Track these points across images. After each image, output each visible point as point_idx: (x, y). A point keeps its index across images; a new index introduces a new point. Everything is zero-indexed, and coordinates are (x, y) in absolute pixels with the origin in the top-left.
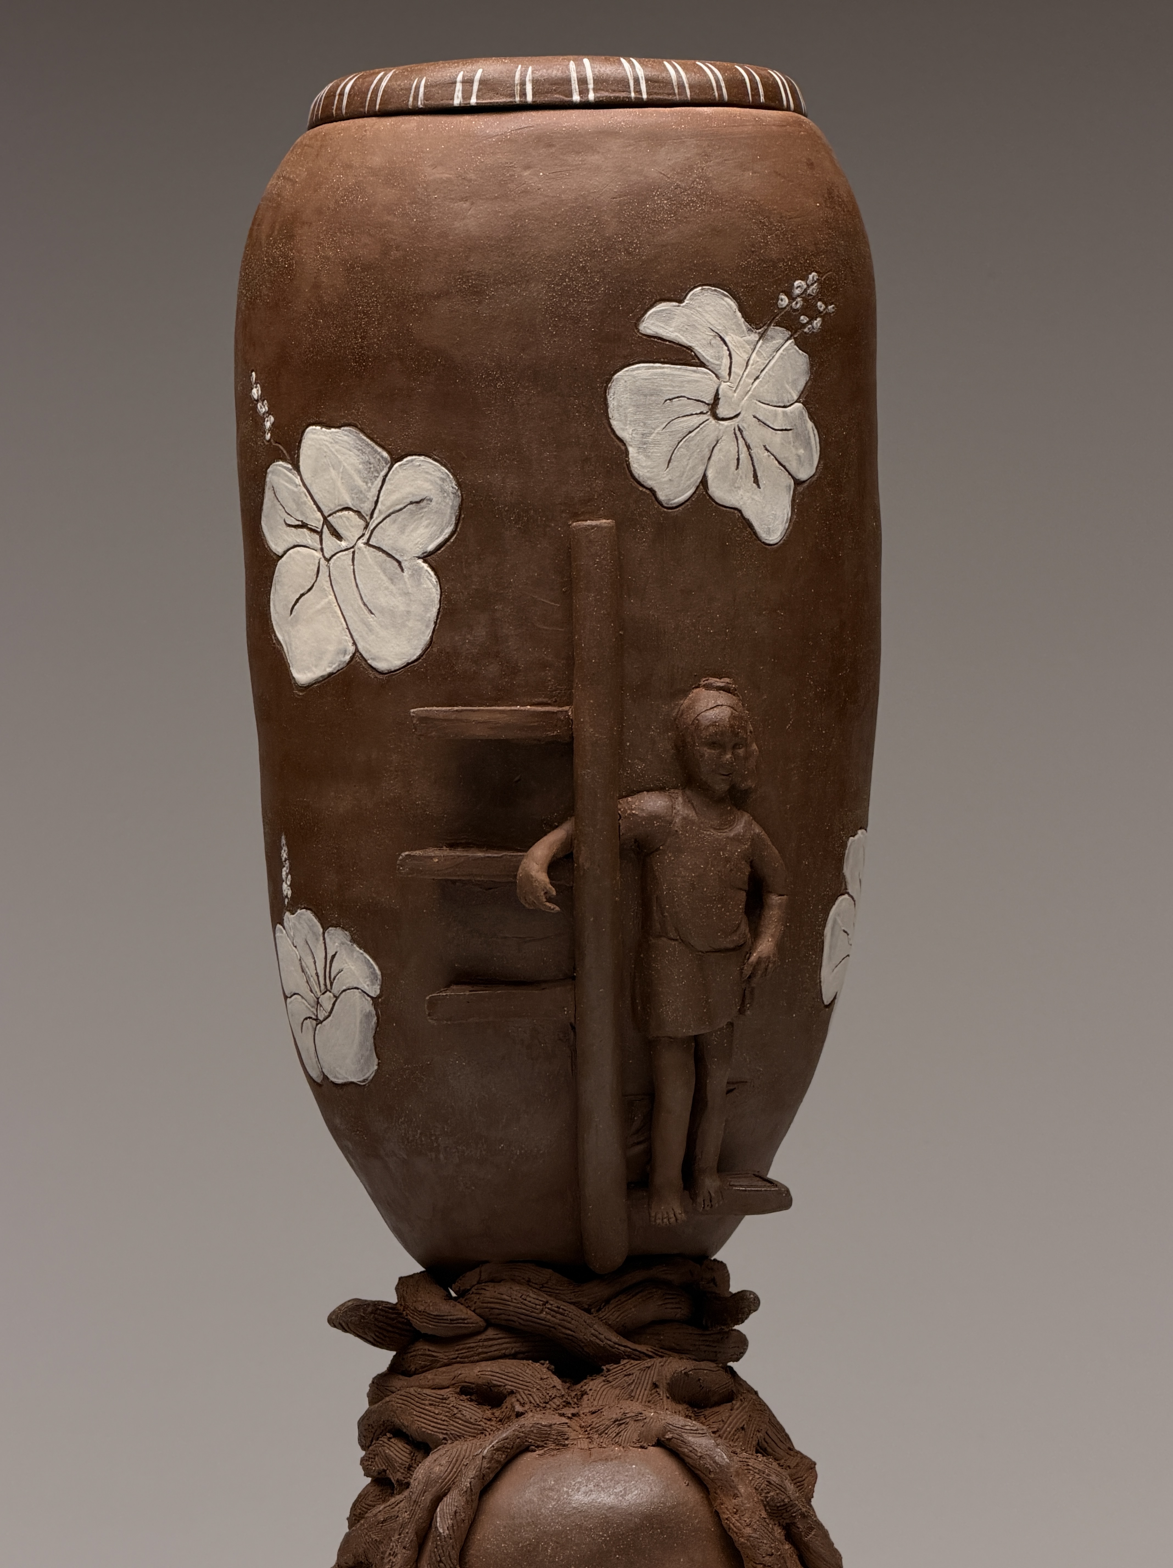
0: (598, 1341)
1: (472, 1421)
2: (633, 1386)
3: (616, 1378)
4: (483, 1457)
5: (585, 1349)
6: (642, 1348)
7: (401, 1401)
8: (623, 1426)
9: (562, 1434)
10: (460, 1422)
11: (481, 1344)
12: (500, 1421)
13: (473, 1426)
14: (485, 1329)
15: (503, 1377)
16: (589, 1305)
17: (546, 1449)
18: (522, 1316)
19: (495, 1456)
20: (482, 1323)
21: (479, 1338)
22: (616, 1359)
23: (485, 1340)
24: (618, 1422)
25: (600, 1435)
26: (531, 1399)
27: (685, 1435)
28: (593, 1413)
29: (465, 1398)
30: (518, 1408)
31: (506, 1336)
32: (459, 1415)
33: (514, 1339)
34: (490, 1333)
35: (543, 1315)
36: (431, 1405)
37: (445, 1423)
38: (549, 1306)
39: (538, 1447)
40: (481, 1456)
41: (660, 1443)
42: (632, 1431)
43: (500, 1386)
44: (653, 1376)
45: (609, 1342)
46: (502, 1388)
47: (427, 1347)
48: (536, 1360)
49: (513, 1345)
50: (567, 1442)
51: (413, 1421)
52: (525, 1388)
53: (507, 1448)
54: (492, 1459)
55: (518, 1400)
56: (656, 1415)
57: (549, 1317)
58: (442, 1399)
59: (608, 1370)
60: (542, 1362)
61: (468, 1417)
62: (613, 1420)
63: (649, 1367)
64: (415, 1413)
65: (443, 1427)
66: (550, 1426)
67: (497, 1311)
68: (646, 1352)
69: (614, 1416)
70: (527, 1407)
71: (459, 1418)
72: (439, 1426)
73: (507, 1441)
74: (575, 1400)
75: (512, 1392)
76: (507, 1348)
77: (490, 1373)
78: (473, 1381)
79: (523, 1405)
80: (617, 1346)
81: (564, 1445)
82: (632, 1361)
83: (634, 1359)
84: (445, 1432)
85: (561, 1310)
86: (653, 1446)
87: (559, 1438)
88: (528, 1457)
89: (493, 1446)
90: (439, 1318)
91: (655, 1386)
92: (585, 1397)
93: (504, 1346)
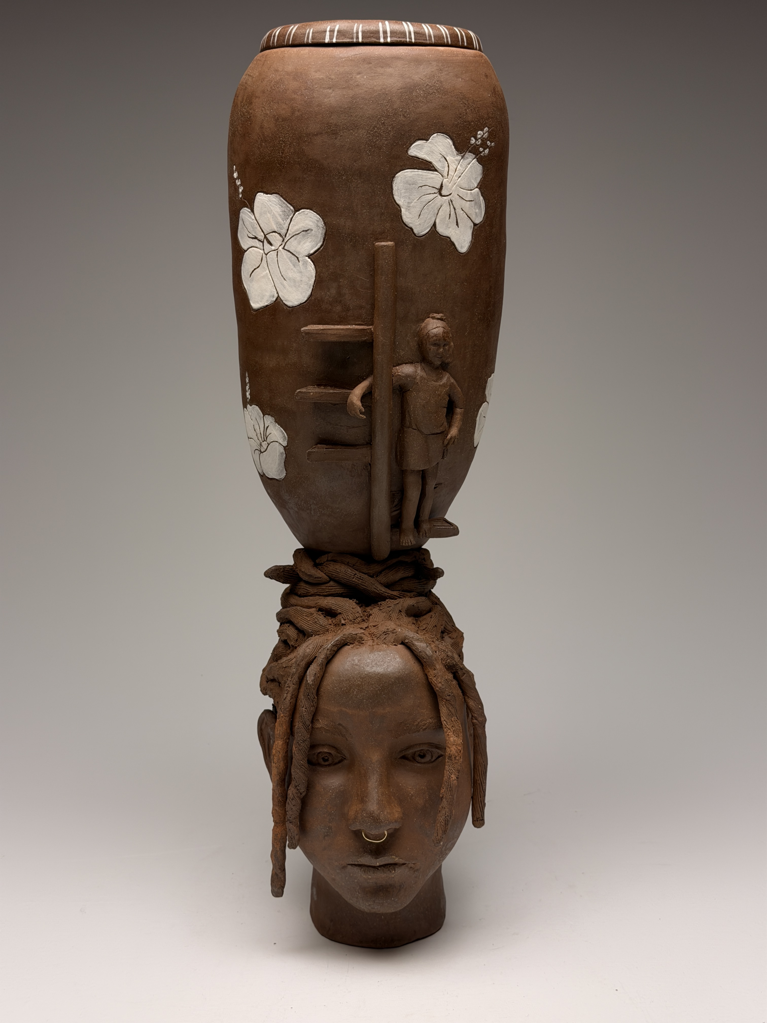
0: (376, 591)
1: (323, 625)
2: (391, 612)
3: (384, 608)
4: (328, 649)
5: (371, 594)
6: (395, 593)
7: (293, 612)
8: (387, 635)
9: (361, 638)
10: (318, 625)
11: (327, 588)
12: (335, 625)
13: (323, 628)
14: (329, 582)
15: (337, 606)
16: (373, 574)
17: (354, 645)
18: (345, 579)
19: (333, 649)
20: (328, 579)
21: (327, 585)
22: (384, 598)
23: (329, 586)
24: (385, 633)
25: (377, 638)
26: (348, 617)
27: (414, 642)
28: (374, 626)
29: (321, 613)
30: (343, 622)
31: (337, 585)
32: (318, 622)
33: (341, 587)
34: (332, 583)
35: (354, 580)
36: (306, 616)
37: (311, 625)
38: (357, 576)
39: (351, 643)
40: (326, 649)
41: (403, 643)
42: (391, 637)
43: (335, 610)
44: (399, 607)
45: (381, 592)
46: (336, 611)
47: (305, 585)
48: (350, 599)
49: (341, 589)
50: (363, 642)
51: (298, 622)
52: (346, 612)
53: (338, 644)
54: (331, 650)
55: (343, 618)
56: (401, 630)
57: (356, 580)
58: (311, 614)
59: (381, 604)
60: (353, 599)
61: (321, 623)
62: (383, 632)
63: (398, 603)
64: (299, 618)
65: (311, 627)
66: (356, 634)
67: (334, 576)
68: (396, 595)
69: (384, 630)
70: (346, 621)
71: (318, 624)
72: (309, 626)
73: (338, 641)
74: (367, 617)
75: (340, 613)
76: (339, 591)
77: (331, 604)
78: (324, 606)
79: (345, 620)
80: (384, 593)
81: (362, 643)
82: (391, 600)
83: (392, 599)
84: (312, 629)
85: (361, 578)
86: (400, 644)
87: (360, 640)
88: (347, 648)
89: (332, 644)
90: (310, 576)
91: (400, 611)
92: (371, 616)
93: (337, 590)
